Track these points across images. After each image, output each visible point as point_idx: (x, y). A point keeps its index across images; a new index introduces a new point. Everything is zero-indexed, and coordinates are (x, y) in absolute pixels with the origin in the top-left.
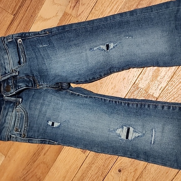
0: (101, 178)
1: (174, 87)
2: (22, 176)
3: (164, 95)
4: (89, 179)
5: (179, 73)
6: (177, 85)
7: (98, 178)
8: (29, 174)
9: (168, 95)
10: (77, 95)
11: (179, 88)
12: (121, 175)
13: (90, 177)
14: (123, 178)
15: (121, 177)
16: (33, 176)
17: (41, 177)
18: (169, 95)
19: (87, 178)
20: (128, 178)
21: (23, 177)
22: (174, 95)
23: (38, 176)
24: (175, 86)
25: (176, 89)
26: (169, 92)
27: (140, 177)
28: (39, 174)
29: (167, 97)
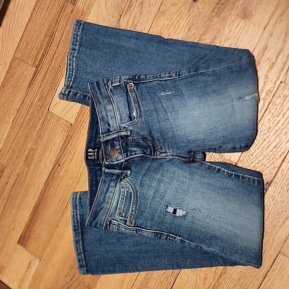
0: (172, 278)
1: (257, 147)
2: (65, 286)
3: (245, 159)
4: (155, 281)
5: (262, 128)
6: (261, 144)
7: (168, 278)
8: (74, 281)
9: (249, 158)
11: (264, 147)
12: (198, 272)
13: (156, 278)
14: (201, 277)
15: (198, 276)
16: (79, 284)
17: (91, 285)
18: (251, 158)
19: (152, 281)
20: (208, 276)
21: (67, 286)
22: (258, 158)
23: (86, 284)
24: (259, 145)
25: (260, 150)
26: (252, 154)
27: (224, 273)
28: (88, 280)
29: (249, 160)
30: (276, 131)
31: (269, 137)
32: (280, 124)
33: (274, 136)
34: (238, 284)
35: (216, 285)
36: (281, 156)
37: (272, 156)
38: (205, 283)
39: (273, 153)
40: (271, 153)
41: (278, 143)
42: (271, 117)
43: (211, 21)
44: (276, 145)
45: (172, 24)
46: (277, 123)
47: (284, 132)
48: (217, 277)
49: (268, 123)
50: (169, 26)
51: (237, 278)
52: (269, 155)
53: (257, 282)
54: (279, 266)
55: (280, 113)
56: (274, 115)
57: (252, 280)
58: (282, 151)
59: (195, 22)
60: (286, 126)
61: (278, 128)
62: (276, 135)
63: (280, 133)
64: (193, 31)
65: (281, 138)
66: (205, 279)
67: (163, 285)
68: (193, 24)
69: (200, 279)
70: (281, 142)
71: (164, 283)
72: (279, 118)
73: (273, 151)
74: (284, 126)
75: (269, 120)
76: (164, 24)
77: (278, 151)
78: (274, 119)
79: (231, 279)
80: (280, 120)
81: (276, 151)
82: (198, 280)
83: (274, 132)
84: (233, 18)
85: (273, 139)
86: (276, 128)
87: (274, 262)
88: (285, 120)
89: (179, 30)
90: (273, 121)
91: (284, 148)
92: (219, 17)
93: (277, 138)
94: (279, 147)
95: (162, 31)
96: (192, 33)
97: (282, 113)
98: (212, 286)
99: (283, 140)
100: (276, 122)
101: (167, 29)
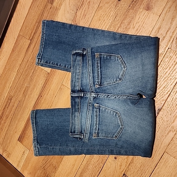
30: (165, 78)
31: (161, 82)
32: (167, 74)
34: (140, 170)
35: (127, 170)
36: (167, 93)
37: (162, 93)
38: (120, 168)
41: (166, 85)
42: (162, 70)
43: (129, 12)
44: (165, 86)
45: (106, 14)
46: (166, 73)
47: (169, 79)
48: (128, 165)
49: (160, 73)
50: (104, 15)
51: (139, 166)
52: (160, 93)
53: (151, 169)
54: (164, 160)
55: (167, 67)
56: (164, 68)
57: (148, 167)
58: (168, 90)
59: (119, 13)
60: (171, 75)
61: (166, 76)
62: (164, 80)
63: (167, 79)
64: (118, 18)
65: (168, 82)
66: (121, 166)
67: (96, 168)
68: (118, 14)
69: (118, 166)
70: (168, 84)
71: (97, 167)
72: (166, 70)
73: (163, 90)
74: (170, 75)
75: (161, 71)
76: (101, 14)
77: (166, 90)
78: (164, 70)
79: (136, 167)
80: (167, 71)
81: (164, 90)
82: (117, 166)
83: (163, 78)
84: (141, 10)
86: (165, 76)
87: (161, 158)
88: (170, 72)
89: (110, 17)
90: (163, 72)
91: (169, 88)
92: (133, 10)
93: (165, 82)
94: (166, 88)
95: (100, 18)
97: (169, 67)
98: (125, 170)
99: (169, 83)
100: (165, 72)
101: (103, 17)
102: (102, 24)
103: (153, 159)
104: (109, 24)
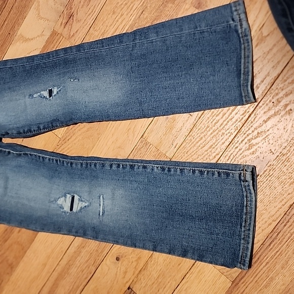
1: (193, 145)
3: (180, 156)
4: (76, 268)
5: (200, 126)
6: (197, 142)
7: (89, 267)
9: (184, 155)
10: (7, 152)
11: (199, 146)
12: (119, 265)
13: (78, 265)
14: (122, 270)
15: (119, 268)
18: (186, 155)
19: (73, 268)
20: (128, 270)
22: (192, 156)
24: (195, 143)
25: (195, 148)
26: (187, 151)
27: (144, 269)
29: (184, 157)
30: (214, 131)
31: (206, 137)
32: (218, 124)
33: (211, 136)
34: (156, 282)
35: (135, 280)
36: (215, 157)
37: (206, 156)
38: (124, 277)
39: (208, 153)
40: (206, 153)
41: (214, 144)
42: (210, 116)
43: (165, 6)
44: (212, 145)
45: (126, 4)
46: (216, 123)
47: (221, 133)
48: (137, 272)
49: (207, 122)
50: (123, 6)
51: (156, 276)
52: (204, 155)
53: (174, 283)
54: (198, 270)
55: (220, 113)
56: (213, 114)
57: (171, 279)
58: (217, 152)
59: (149, 5)
60: (224, 127)
61: (216, 127)
62: (212, 135)
63: (217, 133)
64: (146, 15)
65: (218, 138)
66: (125, 273)
67: (83, 273)
68: (146, 7)
69: (120, 272)
70: (217, 142)
71: (85, 271)
72: (218, 118)
73: (208, 151)
74: (222, 127)
75: (208, 118)
76: (118, 3)
77: (213, 152)
78: (214, 118)
79: (150, 276)
80: (219, 120)
81: (211, 151)
82: (118, 273)
83: (211, 131)
84: (187, 6)
85: (209, 139)
86: (214, 128)
87: (193, 265)
88: (224, 121)
89: (132, 11)
90: (212, 120)
91: (219, 149)
92: (174, 3)
93: (214, 138)
94: (214, 148)
95: (116, 10)
96: (145, 17)
97: (222, 113)
98: (131, 281)
99: (219, 141)
100: (215, 121)
101: (120, 9)
102: (118, 21)
103: (180, 266)
104: (130, 23)
